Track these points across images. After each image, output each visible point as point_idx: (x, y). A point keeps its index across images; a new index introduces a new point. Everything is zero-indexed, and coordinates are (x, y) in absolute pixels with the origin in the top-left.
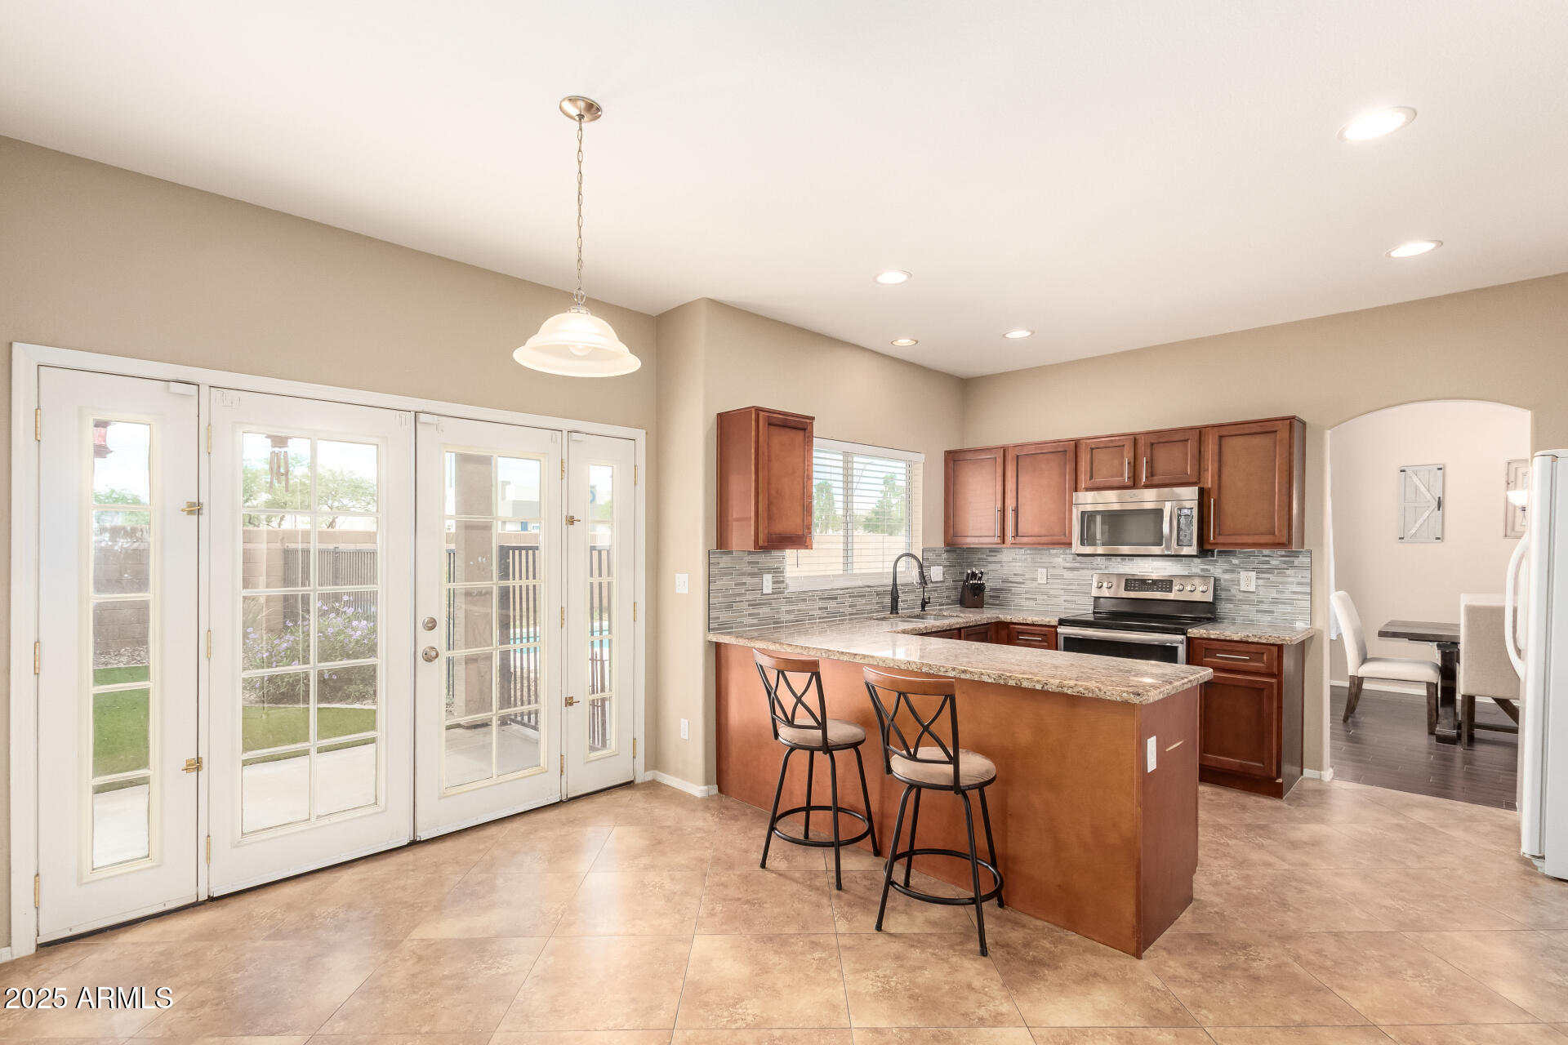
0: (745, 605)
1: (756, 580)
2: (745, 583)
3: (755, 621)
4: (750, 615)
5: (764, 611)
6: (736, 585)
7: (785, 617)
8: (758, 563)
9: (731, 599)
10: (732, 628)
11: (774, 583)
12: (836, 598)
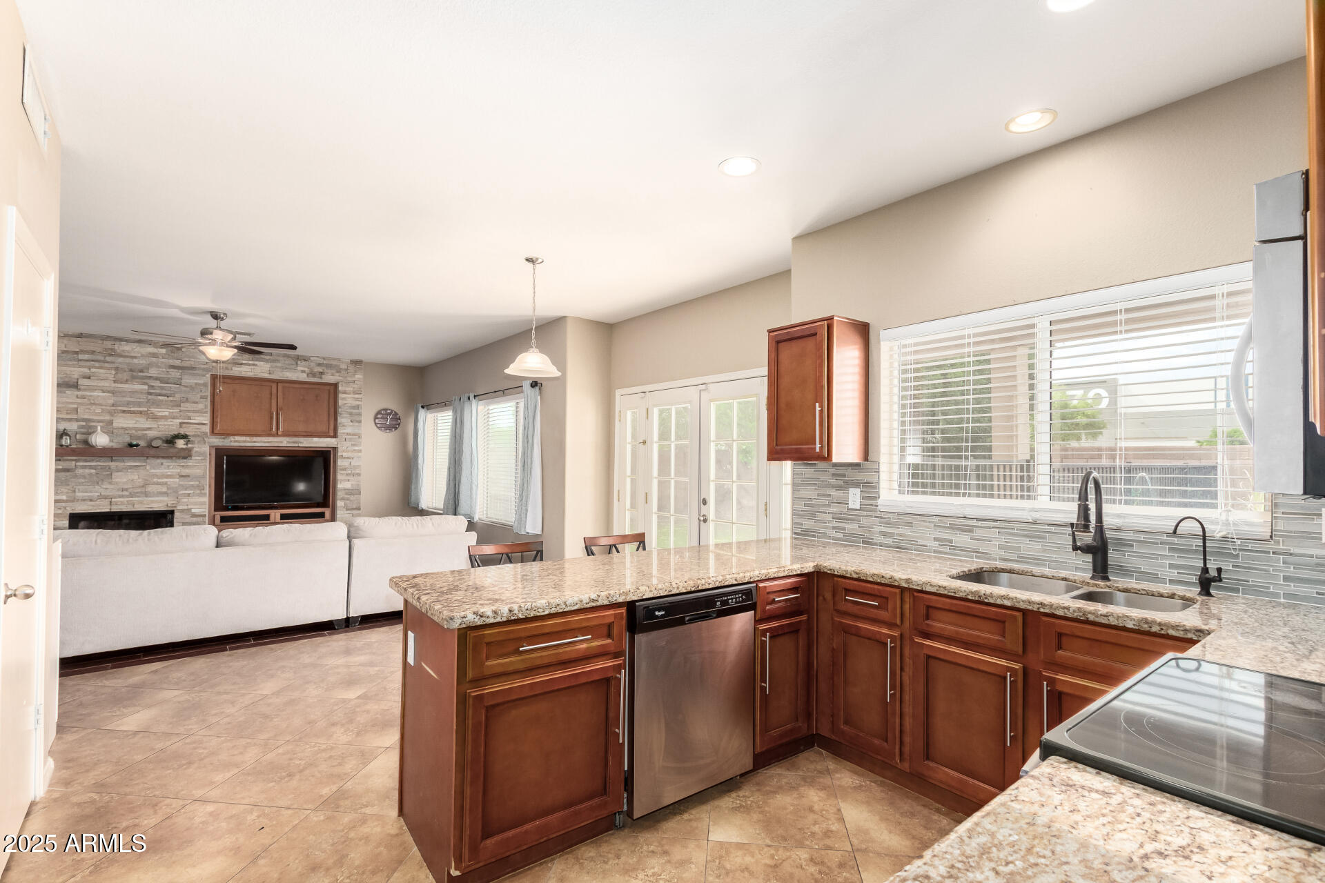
0: (829, 517)
1: (841, 493)
2: (830, 495)
3: (841, 536)
4: (833, 528)
5: (851, 527)
6: (818, 495)
7: (878, 539)
8: (844, 476)
9: (815, 509)
10: (814, 536)
11: (864, 498)
12: (971, 531)
